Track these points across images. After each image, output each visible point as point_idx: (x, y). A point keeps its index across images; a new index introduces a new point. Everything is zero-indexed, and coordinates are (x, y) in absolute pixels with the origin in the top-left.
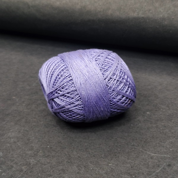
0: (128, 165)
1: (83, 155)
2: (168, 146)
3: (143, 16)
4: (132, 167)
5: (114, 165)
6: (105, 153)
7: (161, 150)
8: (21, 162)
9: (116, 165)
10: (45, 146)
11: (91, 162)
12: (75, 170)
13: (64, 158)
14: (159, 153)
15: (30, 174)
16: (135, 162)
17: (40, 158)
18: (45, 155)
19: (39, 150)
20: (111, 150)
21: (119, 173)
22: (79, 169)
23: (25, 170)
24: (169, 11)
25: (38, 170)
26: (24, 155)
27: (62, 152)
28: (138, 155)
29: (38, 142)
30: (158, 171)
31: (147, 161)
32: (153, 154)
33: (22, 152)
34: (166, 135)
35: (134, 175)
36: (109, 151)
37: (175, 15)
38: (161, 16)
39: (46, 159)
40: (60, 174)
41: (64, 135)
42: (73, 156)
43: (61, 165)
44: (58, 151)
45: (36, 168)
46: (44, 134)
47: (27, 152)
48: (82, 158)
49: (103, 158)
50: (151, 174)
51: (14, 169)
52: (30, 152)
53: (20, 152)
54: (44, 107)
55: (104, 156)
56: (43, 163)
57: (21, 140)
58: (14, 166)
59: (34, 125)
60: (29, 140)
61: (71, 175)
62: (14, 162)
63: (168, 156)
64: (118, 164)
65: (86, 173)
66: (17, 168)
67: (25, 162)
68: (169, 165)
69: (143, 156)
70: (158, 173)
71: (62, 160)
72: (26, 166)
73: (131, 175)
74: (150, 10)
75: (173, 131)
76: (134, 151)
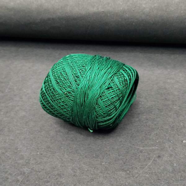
0: (121, 162)
1: (75, 157)
2: (154, 138)
3: (103, 10)
4: (124, 163)
5: (107, 164)
6: (96, 153)
7: (148, 143)
8: (15, 172)
9: (109, 163)
10: (35, 153)
11: (84, 163)
12: (70, 174)
13: (57, 162)
14: (147, 145)
15: (27, 183)
16: (127, 158)
17: (33, 166)
18: (37, 162)
19: (30, 158)
20: (101, 149)
21: (113, 170)
22: (74, 172)
23: (21, 180)
24: (128, 3)
25: (35, 178)
26: (16, 164)
27: (53, 157)
28: (128, 151)
29: (26, 149)
30: (150, 163)
31: (138, 155)
32: (142, 148)
33: (13, 163)
34: (149, 127)
35: (128, 171)
36: (99, 150)
37: (134, 6)
38: (121, 9)
39: (39, 165)
40: (56, 179)
41: (51, 140)
42: (65, 160)
43: (56, 170)
44: (49, 156)
45: (32, 177)
46: (31, 141)
47: (18, 162)
48: (74, 160)
49: (95, 158)
50: (144, 168)
51: (9, 180)
52: (21, 161)
53: (11, 163)
54: (23, 113)
55: (95, 155)
56: (37, 170)
57: (9, 150)
58: (9, 177)
59: (18, 133)
60: (17, 149)
61: (68, 179)
62: (8, 173)
63: (156, 148)
64: (110, 162)
65: (82, 175)
66: (13, 179)
67: (19, 172)
68: (159, 157)
69: (133, 150)
70: (150, 166)
71: (55, 165)
72: (21, 176)
73: (126, 171)
74: (109, 4)
75: (155, 123)
76: (123, 147)
